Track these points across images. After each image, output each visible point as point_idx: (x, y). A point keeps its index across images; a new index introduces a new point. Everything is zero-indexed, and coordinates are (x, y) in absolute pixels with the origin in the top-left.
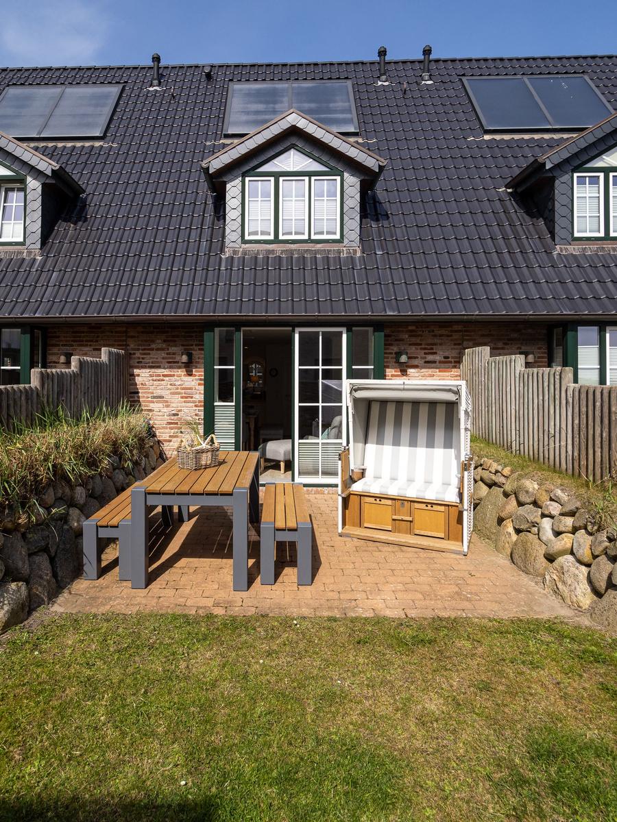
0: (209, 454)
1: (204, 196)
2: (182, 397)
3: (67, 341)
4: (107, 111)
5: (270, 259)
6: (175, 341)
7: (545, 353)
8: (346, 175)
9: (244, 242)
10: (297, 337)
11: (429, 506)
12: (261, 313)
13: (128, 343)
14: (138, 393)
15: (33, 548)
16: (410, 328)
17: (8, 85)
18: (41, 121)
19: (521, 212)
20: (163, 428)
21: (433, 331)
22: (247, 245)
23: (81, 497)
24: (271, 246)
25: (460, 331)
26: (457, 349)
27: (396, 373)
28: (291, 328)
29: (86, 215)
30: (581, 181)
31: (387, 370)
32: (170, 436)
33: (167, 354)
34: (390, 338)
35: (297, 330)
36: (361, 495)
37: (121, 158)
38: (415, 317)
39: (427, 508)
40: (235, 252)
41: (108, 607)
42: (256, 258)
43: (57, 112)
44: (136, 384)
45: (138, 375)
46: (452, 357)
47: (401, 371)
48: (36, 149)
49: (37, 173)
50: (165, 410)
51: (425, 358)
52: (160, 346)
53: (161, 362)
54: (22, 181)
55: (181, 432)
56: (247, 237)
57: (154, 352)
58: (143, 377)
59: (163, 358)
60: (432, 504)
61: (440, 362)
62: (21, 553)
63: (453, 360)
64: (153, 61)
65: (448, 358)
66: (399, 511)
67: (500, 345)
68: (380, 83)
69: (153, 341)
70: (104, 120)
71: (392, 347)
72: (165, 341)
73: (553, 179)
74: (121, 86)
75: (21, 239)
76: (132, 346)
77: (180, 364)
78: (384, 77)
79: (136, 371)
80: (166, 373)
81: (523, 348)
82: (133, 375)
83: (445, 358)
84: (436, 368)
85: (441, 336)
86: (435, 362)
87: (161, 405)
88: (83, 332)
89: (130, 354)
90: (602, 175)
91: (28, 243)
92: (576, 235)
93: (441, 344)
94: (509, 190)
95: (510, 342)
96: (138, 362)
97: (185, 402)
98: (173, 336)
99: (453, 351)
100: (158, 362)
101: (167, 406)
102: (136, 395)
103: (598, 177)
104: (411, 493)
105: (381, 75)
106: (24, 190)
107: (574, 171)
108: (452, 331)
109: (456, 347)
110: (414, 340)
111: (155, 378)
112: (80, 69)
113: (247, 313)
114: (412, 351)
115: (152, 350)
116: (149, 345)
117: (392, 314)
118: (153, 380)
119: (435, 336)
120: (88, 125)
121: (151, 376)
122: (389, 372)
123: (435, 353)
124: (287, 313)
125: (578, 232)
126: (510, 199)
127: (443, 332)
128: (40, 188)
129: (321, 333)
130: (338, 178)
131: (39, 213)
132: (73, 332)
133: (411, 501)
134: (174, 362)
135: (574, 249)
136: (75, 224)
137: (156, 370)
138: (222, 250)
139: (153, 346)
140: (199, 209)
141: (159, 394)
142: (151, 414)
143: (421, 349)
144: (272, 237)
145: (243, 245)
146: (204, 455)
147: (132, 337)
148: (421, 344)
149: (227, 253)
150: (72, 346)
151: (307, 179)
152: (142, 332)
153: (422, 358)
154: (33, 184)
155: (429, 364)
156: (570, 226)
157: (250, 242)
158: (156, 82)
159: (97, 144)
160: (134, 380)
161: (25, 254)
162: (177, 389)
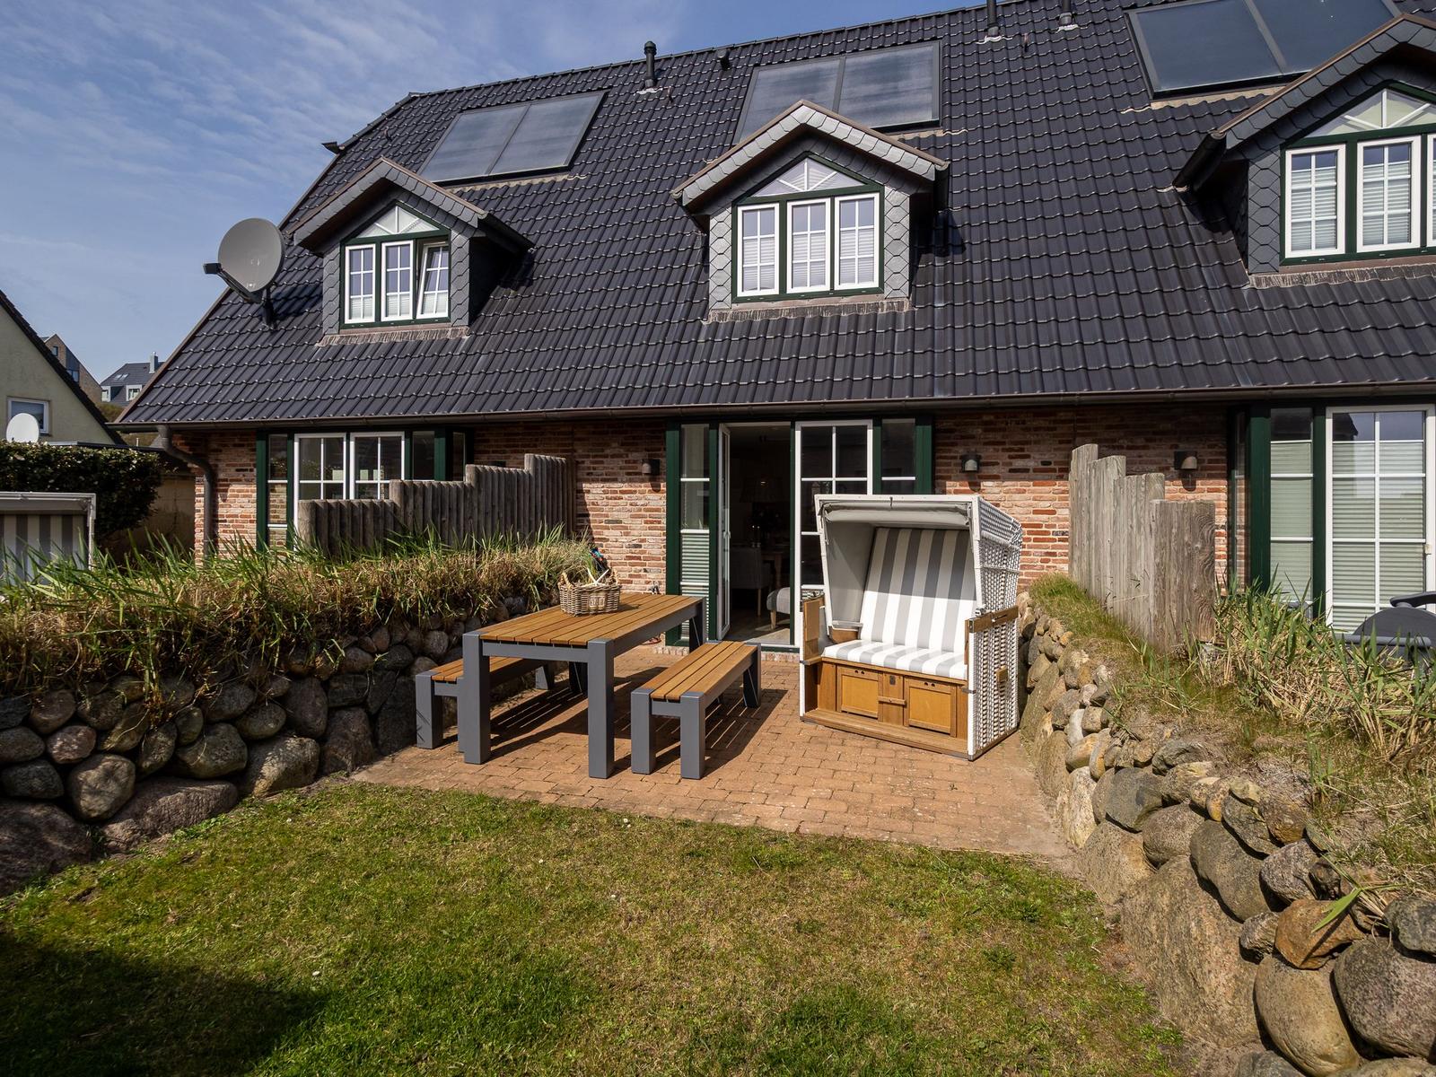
0: (602, 596)
1: (692, 239)
2: (646, 522)
3: (497, 446)
4: (579, 131)
5: (771, 323)
6: (637, 444)
7: (1221, 454)
8: (887, 189)
9: (736, 300)
10: (798, 434)
11: (930, 684)
12: (744, 402)
13: (575, 447)
14: (588, 515)
15: (341, 700)
16: (985, 418)
17: (462, 111)
18: (492, 155)
19: (1194, 223)
20: (621, 564)
21: (1024, 423)
22: (741, 305)
23: (439, 644)
24: (775, 303)
25: (1071, 421)
26: (1064, 449)
27: (963, 488)
28: (789, 423)
29: (532, 276)
30: (1302, 163)
31: (948, 483)
32: (631, 576)
33: (626, 462)
34: (953, 435)
35: (799, 425)
36: (837, 665)
37: (588, 196)
38: (1002, 400)
39: (926, 687)
40: (722, 316)
41: (418, 781)
42: (751, 322)
43: (517, 138)
44: (585, 504)
45: (588, 492)
46: (1056, 463)
47: (971, 484)
48: (461, 195)
49: (463, 226)
50: (624, 539)
51: (1011, 464)
52: (616, 451)
53: (619, 474)
54: (446, 237)
55: (645, 571)
56: (740, 294)
57: (609, 459)
58: (594, 493)
59: (621, 468)
60: (934, 682)
61: (1035, 470)
62: (314, 704)
63: (1057, 467)
64: (646, 53)
65: (1050, 463)
66: (888, 689)
67: (1140, 442)
68: (987, 39)
69: (608, 445)
70: (571, 146)
71: (955, 449)
72: (622, 445)
73: (1245, 165)
74: (602, 94)
75: (445, 315)
76: (580, 451)
77: (643, 476)
78: (994, 30)
79: (586, 486)
80: (624, 489)
81: (1181, 445)
82: (581, 491)
83: (1044, 463)
84: (1029, 480)
85: (1036, 429)
86: (1027, 470)
87: (618, 533)
88: (518, 434)
89: (578, 462)
90: (1342, 149)
91: (453, 318)
92: (1289, 254)
93: (1036, 442)
94: (1180, 190)
95: (1157, 437)
96: (588, 474)
97: (650, 529)
98: (634, 438)
99: (1058, 453)
100: (614, 474)
101: (627, 534)
102: (585, 519)
103: (1336, 152)
104: (903, 664)
105: (990, 25)
106: (447, 249)
107: (1285, 147)
108: (1055, 422)
109: (1063, 446)
110: (991, 436)
111: (610, 495)
112: (554, 77)
113: (725, 402)
114: (988, 454)
115: (606, 456)
116: (603, 451)
117: (942, 397)
118: (607, 498)
119: (1028, 429)
120: (553, 153)
121: (605, 492)
122: (950, 485)
123: (1028, 457)
124: (781, 401)
125: (1293, 250)
126: (1180, 204)
127: (1041, 422)
128: (467, 244)
129: (834, 429)
130: (876, 196)
131: (466, 278)
132: (505, 434)
133: (904, 676)
134: (636, 474)
135: (1284, 279)
136: (517, 289)
137: (611, 485)
138: (704, 314)
139: (608, 451)
140: (682, 258)
141: (615, 518)
142: (604, 544)
143: (1003, 450)
144: (776, 291)
145: (735, 306)
146: (593, 596)
147: (579, 439)
148: (1004, 443)
149: (712, 317)
150: (504, 452)
151: (828, 201)
152: (594, 433)
153: (1004, 464)
154: (459, 240)
155: (1017, 473)
156: (1277, 241)
157: (745, 300)
158: (649, 82)
159: (560, 178)
160: (583, 497)
161: (449, 334)
162: (640, 510)
